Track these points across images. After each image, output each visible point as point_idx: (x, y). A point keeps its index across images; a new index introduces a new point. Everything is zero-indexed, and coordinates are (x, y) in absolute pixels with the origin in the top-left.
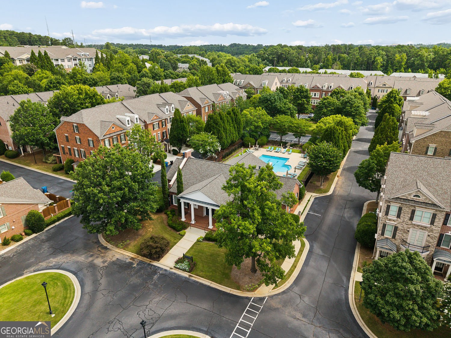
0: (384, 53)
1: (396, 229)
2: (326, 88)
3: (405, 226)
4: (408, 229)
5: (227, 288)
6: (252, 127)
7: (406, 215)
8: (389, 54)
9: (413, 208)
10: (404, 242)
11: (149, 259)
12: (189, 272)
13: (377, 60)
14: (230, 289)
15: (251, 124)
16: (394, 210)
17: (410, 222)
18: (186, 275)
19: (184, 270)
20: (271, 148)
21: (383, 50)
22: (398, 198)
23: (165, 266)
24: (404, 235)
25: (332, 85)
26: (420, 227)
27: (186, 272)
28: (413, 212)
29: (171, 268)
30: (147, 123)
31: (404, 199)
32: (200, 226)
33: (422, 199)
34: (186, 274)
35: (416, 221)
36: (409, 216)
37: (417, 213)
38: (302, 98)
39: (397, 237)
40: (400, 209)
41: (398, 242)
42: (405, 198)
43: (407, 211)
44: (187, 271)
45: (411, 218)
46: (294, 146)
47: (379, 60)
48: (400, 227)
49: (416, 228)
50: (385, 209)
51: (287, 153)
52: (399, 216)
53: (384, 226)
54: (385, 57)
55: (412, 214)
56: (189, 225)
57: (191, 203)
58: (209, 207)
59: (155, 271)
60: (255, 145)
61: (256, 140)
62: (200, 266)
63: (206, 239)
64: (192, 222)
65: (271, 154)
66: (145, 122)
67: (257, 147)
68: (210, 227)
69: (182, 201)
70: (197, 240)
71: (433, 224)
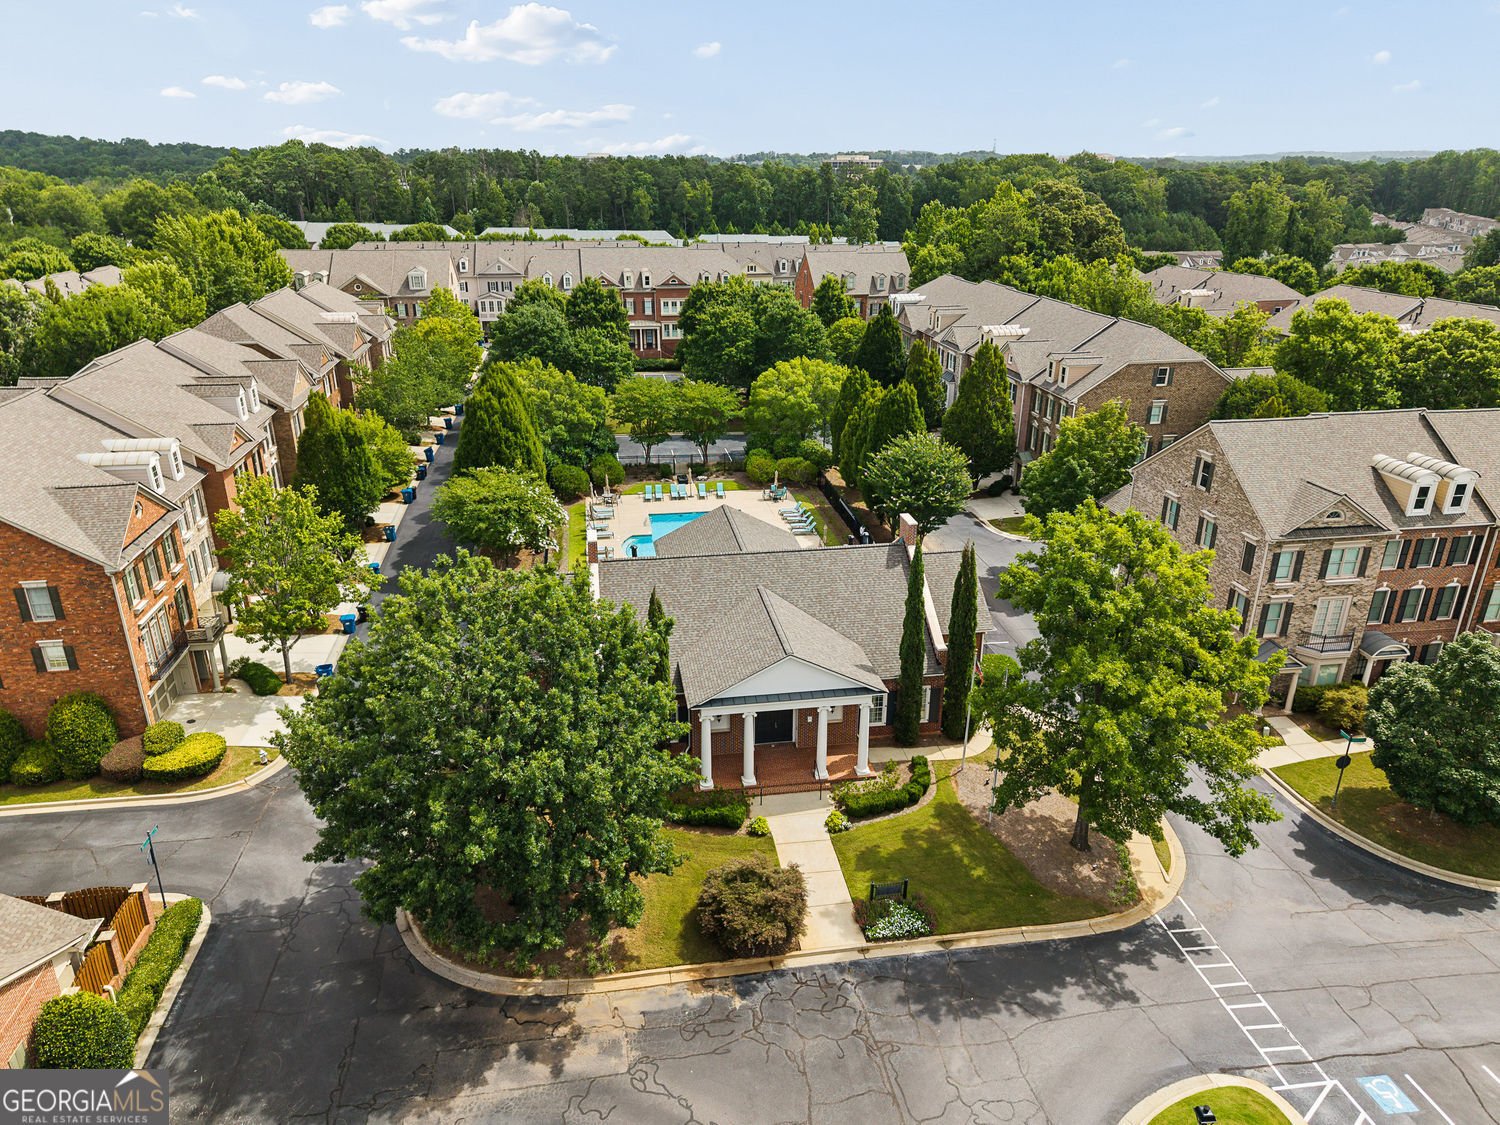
1: (1289, 609)
2: (633, 286)
3: (1310, 596)
4: (1314, 603)
5: (1077, 923)
6: (560, 429)
7: (1311, 569)
9: (1326, 547)
10: (1305, 635)
11: (755, 956)
12: (931, 934)
13: (638, 198)
14: (1086, 922)
15: (554, 419)
16: (1287, 562)
17: (1318, 584)
19: (911, 935)
20: (654, 487)
21: (641, 167)
22: (1298, 529)
23: (834, 952)
24: (1306, 619)
26: (1338, 589)
27: (921, 939)
28: (1326, 555)
29: (863, 950)
30: (219, 469)
31: (1309, 529)
32: (785, 782)
33: (1345, 519)
34: (927, 942)
35: (1331, 578)
36: (1318, 568)
37: (1334, 557)
38: (604, 319)
39: (1291, 629)
40: (1301, 555)
41: (1292, 640)
42: (1312, 525)
43: (1314, 557)
44: (922, 935)
45: (1322, 574)
46: (699, 470)
48: (1298, 603)
49: (1331, 593)
50: (1269, 567)
51: (712, 497)
52: (1296, 577)
53: (1266, 609)
55: (1323, 562)
56: (743, 797)
57: (749, 712)
58: (823, 705)
59: (826, 984)
60: (599, 489)
61: (588, 470)
62: (939, 901)
63: (857, 813)
64: (749, 780)
65: (667, 506)
66: (202, 465)
67: (607, 494)
68: (822, 774)
69: (707, 716)
70: (832, 830)
71: (1362, 573)
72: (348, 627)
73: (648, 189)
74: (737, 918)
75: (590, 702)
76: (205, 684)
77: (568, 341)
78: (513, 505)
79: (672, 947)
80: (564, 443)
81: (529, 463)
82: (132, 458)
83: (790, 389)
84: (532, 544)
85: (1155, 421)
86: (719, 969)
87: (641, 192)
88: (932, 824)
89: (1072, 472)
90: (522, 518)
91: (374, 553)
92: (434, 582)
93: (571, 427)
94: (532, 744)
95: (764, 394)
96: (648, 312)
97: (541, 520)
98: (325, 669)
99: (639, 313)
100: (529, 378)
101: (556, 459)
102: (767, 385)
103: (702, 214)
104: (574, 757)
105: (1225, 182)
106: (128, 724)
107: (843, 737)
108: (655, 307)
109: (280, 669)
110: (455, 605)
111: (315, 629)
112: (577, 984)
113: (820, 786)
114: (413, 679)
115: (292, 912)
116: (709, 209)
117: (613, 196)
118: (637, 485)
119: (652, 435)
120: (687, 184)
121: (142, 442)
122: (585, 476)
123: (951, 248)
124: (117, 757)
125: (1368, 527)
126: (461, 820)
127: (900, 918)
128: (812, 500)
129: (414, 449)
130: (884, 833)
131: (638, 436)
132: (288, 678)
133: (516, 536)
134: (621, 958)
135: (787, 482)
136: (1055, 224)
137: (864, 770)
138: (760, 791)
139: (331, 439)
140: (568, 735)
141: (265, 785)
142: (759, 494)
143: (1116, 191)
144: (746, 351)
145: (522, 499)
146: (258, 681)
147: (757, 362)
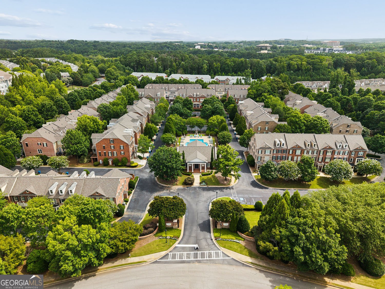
0: (207, 62)
1: (261, 157)
2: (195, 96)
3: (264, 156)
6: (179, 126)
8: (210, 62)
10: (264, 161)
11: (189, 185)
15: (178, 124)
16: (260, 152)
18: (206, 186)
19: (204, 185)
20: (192, 135)
22: (261, 148)
23: (196, 186)
24: (264, 159)
25: (198, 94)
26: (267, 155)
28: (265, 151)
29: (199, 186)
32: (196, 172)
33: (267, 147)
40: (262, 151)
41: (262, 161)
42: (263, 147)
45: (265, 153)
46: (199, 132)
47: (205, 66)
50: (258, 152)
51: (200, 137)
52: (261, 153)
53: (258, 157)
54: (208, 64)
56: (192, 173)
57: (193, 164)
58: (201, 164)
59: (195, 188)
60: (183, 135)
61: (182, 132)
62: (208, 183)
63: (203, 175)
64: (193, 171)
65: (193, 138)
66: (135, 132)
67: (185, 136)
68: (201, 171)
69: (188, 164)
70: (200, 176)
71: (270, 153)
72: (150, 152)
73: (207, 64)
74: (187, 181)
75: (174, 160)
76: (135, 158)
77: (182, 110)
78: (170, 138)
79: (181, 184)
80: (179, 128)
81: (173, 132)
82: (129, 131)
83: (214, 121)
84: (172, 143)
85: (267, 129)
86: (185, 186)
87: (205, 65)
88: (211, 177)
89: (244, 138)
90: (171, 140)
91: (153, 143)
92: (162, 148)
93: (180, 126)
94: (169, 162)
95: (210, 121)
96: (198, 101)
97: (174, 140)
98: (147, 157)
99: (196, 101)
100: (175, 117)
101: (177, 130)
102: (211, 120)
103: (218, 70)
104: (173, 164)
105: (351, 59)
106: (129, 161)
107: (203, 168)
108: (199, 100)
109: (143, 157)
110: (163, 150)
111: (146, 152)
112: (172, 186)
113: (200, 173)
114: (159, 156)
115: (146, 179)
116: (219, 69)
117: (199, 66)
118: (189, 134)
119: (192, 127)
120: (215, 63)
121: (129, 129)
122: (182, 133)
123: (254, 91)
124: (128, 164)
125: (270, 148)
126: (163, 168)
127: (204, 184)
128: (214, 138)
129: (157, 127)
130: (205, 177)
131: (190, 127)
132: (143, 158)
133: (170, 142)
134: (176, 185)
135: (211, 135)
136: (274, 87)
137: (205, 171)
138: (193, 173)
139: (149, 129)
140: (172, 162)
141: (142, 168)
142: (207, 137)
143: (316, 65)
144: (210, 112)
145: (171, 138)
146: (140, 158)
147: (212, 114)
